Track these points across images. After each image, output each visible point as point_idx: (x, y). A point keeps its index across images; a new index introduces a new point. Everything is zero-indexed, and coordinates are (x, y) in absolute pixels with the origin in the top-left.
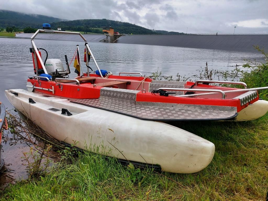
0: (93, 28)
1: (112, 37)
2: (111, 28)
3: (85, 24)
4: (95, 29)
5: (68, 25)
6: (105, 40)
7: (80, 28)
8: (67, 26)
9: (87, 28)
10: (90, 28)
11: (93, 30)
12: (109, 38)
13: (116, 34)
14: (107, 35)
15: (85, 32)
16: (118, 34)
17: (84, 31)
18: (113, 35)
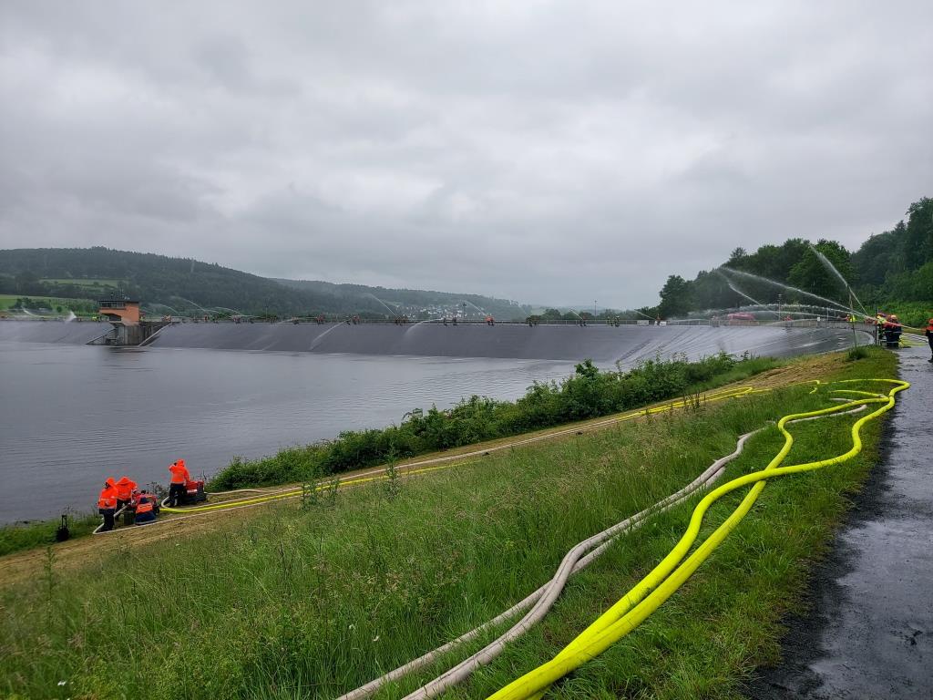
0: (52, 281)
1: (135, 328)
2: (128, 302)
3: (21, 266)
4: (60, 281)
6: (108, 340)
9: (25, 281)
10: (41, 281)
11: (52, 287)
12: (123, 333)
14: (114, 324)
17: (14, 293)
18: (137, 323)
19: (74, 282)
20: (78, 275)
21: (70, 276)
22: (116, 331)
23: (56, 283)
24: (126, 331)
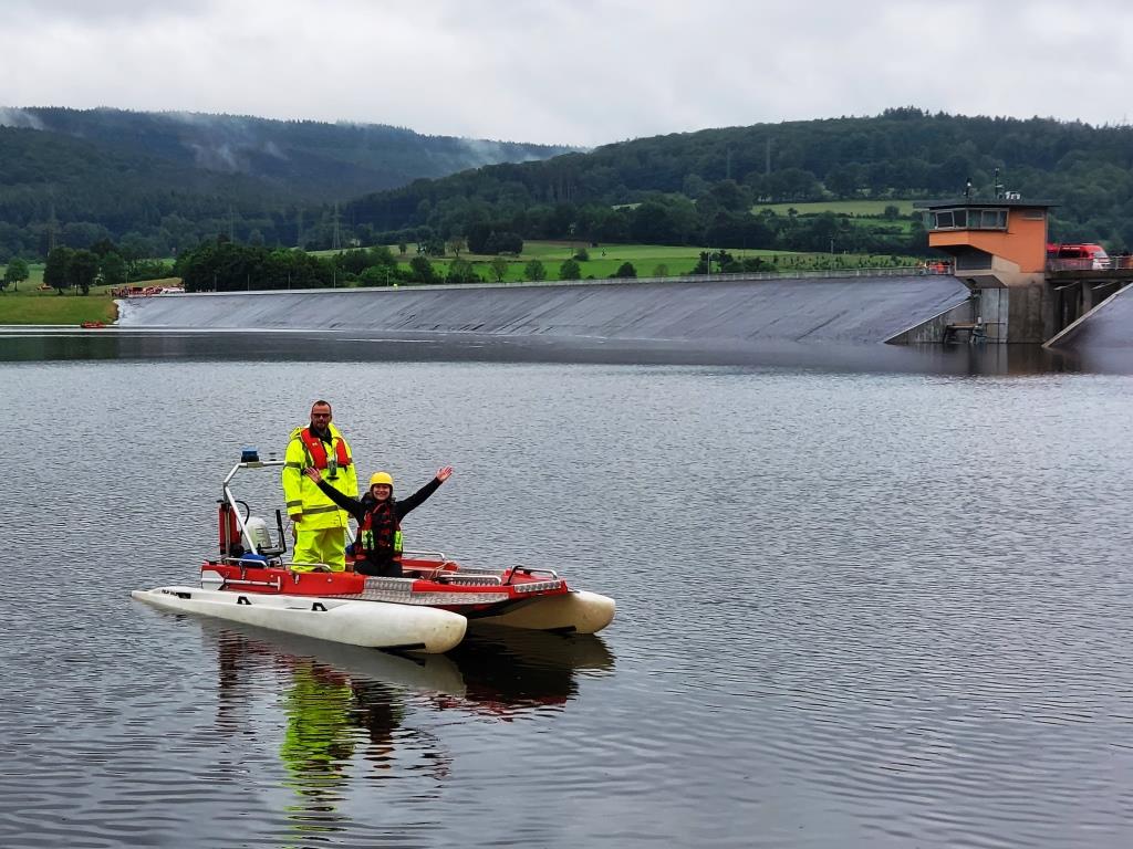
0: (781, 210)
1: (1033, 293)
2: (1016, 209)
3: (712, 172)
4: (803, 209)
5: (543, 198)
6: (950, 332)
7: (661, 213)
8: (537, 208)
9: (721, 209)
10: (756, 210)
11: (783, 223)
12: (996, 308)
13: (1074, 264)
14: (971, 282)
15: (712, 251)
16: (1097, 265)
17: (693, 241)
18: (1040, 278)
19: (837, 208)
20: (846, 191)
21: (827, 192)
22: (974, 302)
23: (792, 211)
24: (1005, 302)
